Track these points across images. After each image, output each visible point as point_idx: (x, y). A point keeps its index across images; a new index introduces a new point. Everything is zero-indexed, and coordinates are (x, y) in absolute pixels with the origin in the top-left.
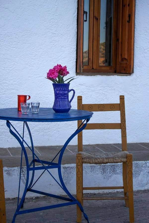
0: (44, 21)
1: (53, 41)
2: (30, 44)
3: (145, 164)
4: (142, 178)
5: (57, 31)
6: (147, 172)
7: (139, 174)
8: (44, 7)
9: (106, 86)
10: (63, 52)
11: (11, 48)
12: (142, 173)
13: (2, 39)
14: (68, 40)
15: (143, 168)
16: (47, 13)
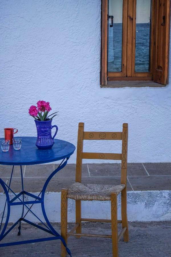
0: (63, 29)
1: (74, 51)
2: (49, 55)
3: (160, 194)
4: (157, 208)
5: (78, 40)
6: (163, 202)
7: (153, 204)
8: (63, 13)
9: (136, 99)
10: (85, 62)
11: (29, 60)
12: (157, 204)
13: (18, 51)
14: (91, 49)
15: (158, 198)
16: (67, 20)
